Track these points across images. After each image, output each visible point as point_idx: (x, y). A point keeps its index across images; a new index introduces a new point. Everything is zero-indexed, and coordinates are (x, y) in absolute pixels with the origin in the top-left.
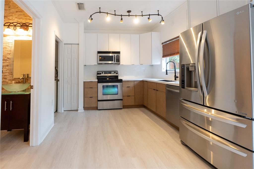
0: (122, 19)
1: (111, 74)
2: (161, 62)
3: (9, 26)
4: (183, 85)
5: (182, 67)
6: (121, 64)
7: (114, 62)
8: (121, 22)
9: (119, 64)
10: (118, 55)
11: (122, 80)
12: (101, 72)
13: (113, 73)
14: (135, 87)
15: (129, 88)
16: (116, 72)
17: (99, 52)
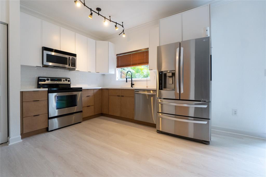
0: (91, 14)
1: (61, 81)
2: (115, 72)
4: (161, 87)
5: (160, 73)
6: (76, 69)
7: (69, 66)
8: (90, 17)
9: (74, 69)
10: (74, 58)
11: (81, 88)
13: (64, 81)
14: (95, 95)
15: (89, 97)
16: (68, 79)
17: (46, 49)
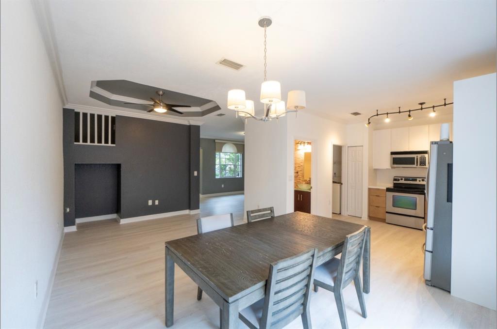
0: (409, 116)
1: (416, 181)
3: (301, 143)
7: (417, 166)
8: (410, 119)
10: (425, 156)
12: (400, 178)
17: (392, 153)
